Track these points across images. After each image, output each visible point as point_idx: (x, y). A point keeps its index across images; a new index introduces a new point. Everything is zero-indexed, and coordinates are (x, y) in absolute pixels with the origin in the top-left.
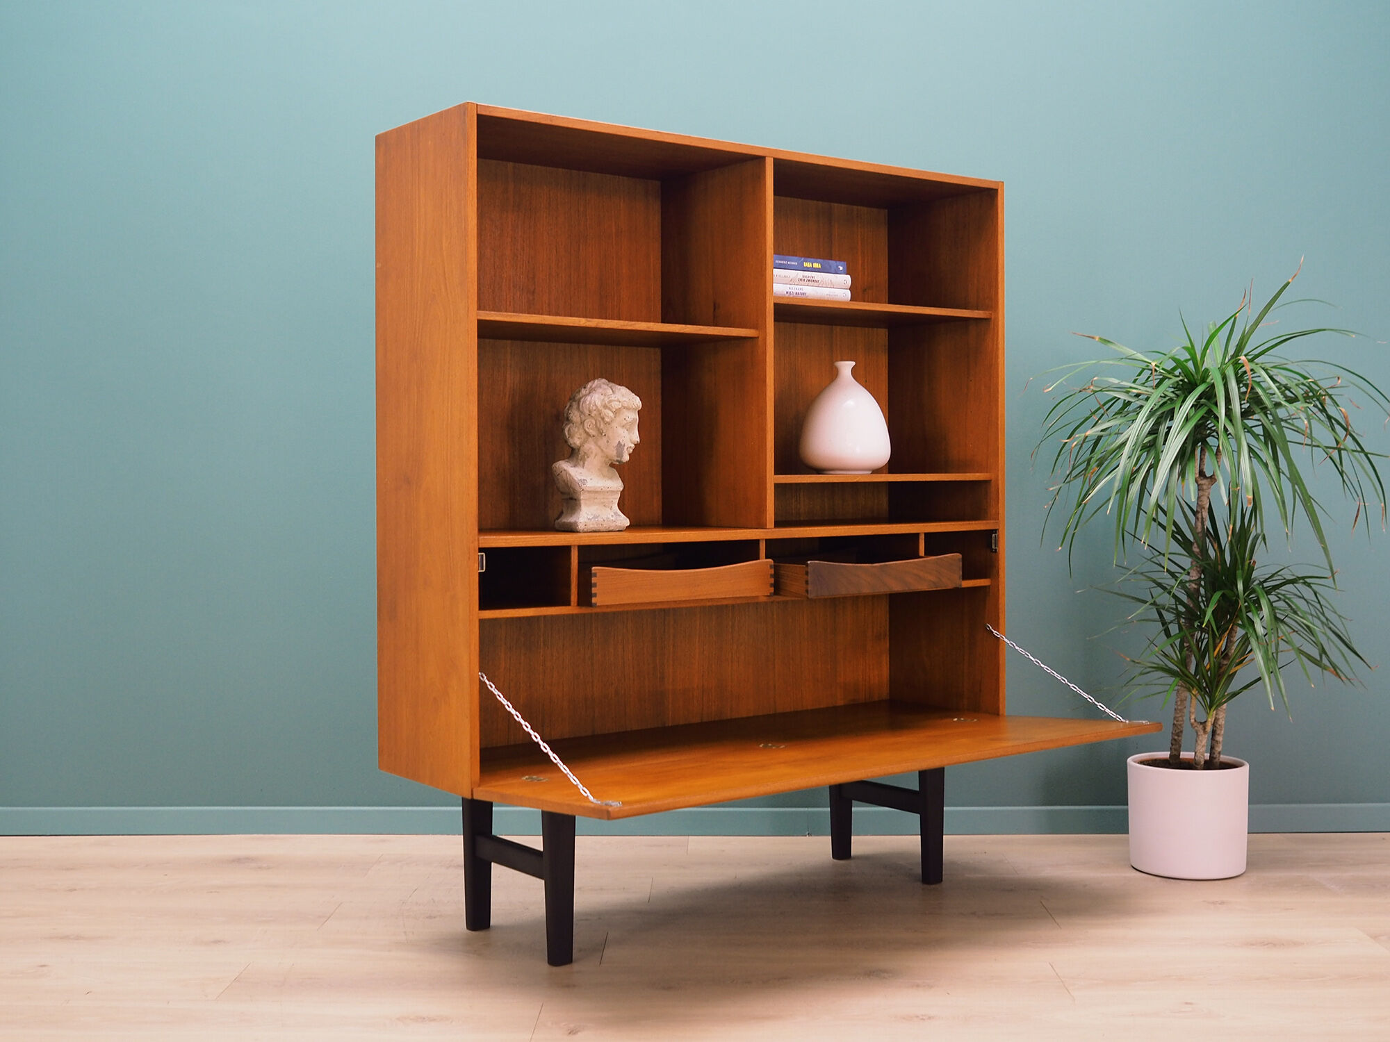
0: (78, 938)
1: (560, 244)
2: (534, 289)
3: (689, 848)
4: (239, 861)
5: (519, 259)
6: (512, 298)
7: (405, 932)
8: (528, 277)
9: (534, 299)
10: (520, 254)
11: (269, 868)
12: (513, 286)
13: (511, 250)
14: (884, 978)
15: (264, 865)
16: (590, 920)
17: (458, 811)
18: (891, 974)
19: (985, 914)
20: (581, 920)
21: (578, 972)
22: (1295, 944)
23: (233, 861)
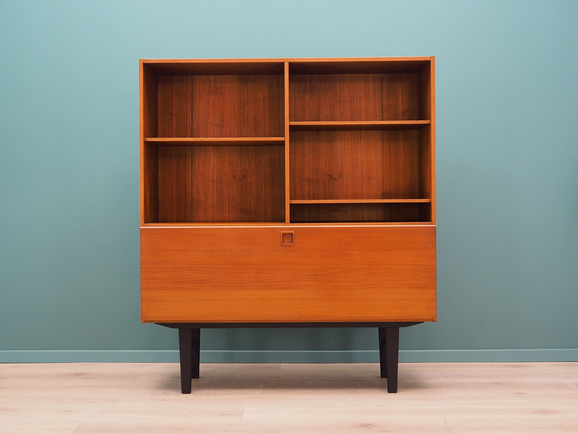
0: (5, 409)
1: (235, 106)
2: (223, 125)
3: (281, 369)
4: (77, 375)
5: (216, 113)
6: (213, 129)
7: (153, 407)
8: (220, 120)
9: (223, 129)
10: (217, 112)
11: (91, 378)
12: (214, 125)
13: (212, 110)
14: (369, 427)
15: (89, 377)
16: (236, 401)
17: (178, 352)
18: (372, 426)
19: (415, 399)
20: (233, 401)
21: (231, 425)
22: (555, 412)
23: (75, 375)
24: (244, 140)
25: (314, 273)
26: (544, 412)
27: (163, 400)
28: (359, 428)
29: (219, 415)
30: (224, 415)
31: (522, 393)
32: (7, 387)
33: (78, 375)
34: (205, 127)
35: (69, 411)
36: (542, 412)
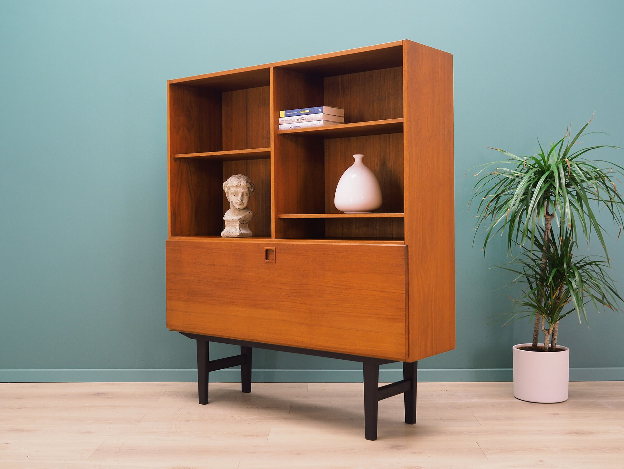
3: (308, 388)
7: (176, 428)
11: (112, 398)
15: (110, 397)
16: (262, 422)
20: (258, 422)
21: (256, 446)
22: (591, 433)
23: (96, 394)
25: (291, 294)
26: (580, 433)
27: (186, 421)
29: (244, 436)
30: (250, 436)
31: (557, 414)
32: (25, 408)
33: (98, 395)
35: (89, 432)
36: (578, 433)
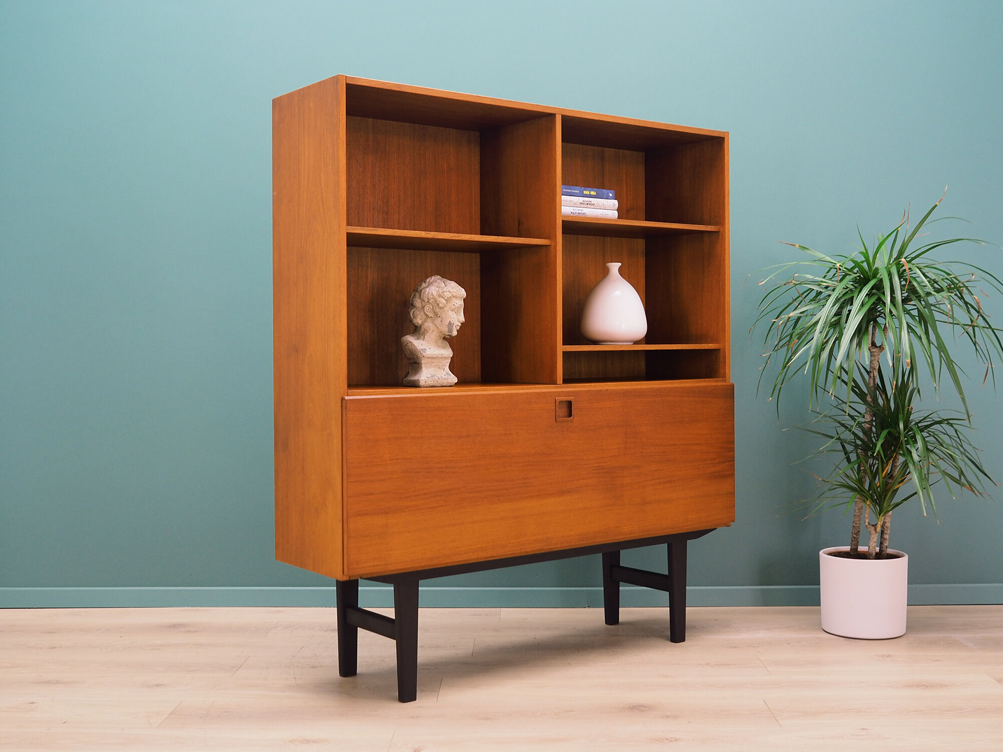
1: (407, 177)
2: (388, 211)
3: (501, 616)
5: (377, 188)
6: (372, 217)
7: (295, 678)
8: (383, 201)
10: (378, 185)
11: (196, 632)
12: (373, 209)
13: (371, 182)
14: (643, 711)
17: (334, 590)
18: (648, 709)
19: (716, 664)
22: (941, 686)
23: (170, 626)
24: (495, 241)
25: (598, 465)
26: (924, 685)
27: (311, 668)
28: (626, 711)
31: (889, 656)
32: (60, 647)
33: (174, 626)
34: (358, 212)
35: (160, 685)
